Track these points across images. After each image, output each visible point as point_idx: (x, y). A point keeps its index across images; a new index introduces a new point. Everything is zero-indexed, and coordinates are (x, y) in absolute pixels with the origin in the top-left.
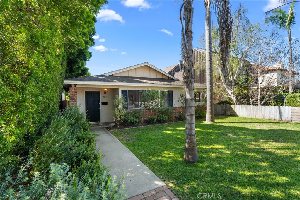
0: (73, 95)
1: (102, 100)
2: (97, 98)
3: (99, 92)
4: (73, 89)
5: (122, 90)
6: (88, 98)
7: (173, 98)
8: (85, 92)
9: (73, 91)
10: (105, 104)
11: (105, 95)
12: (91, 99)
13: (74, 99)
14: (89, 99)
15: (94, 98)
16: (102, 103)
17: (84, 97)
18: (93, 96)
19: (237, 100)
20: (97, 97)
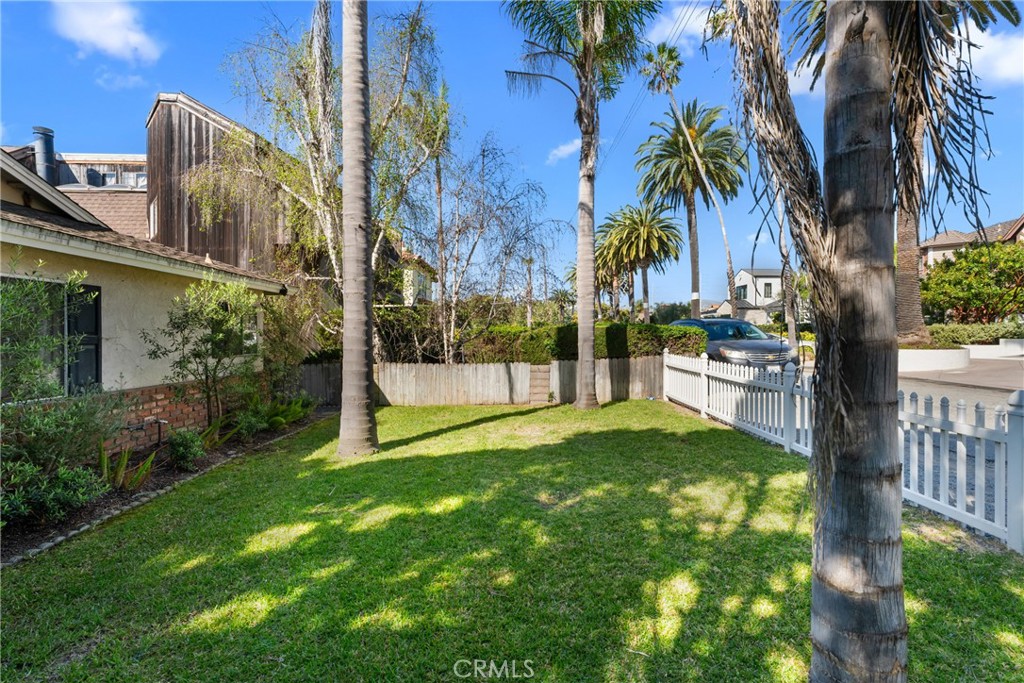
7: (104, 334)
19: (383, 347)
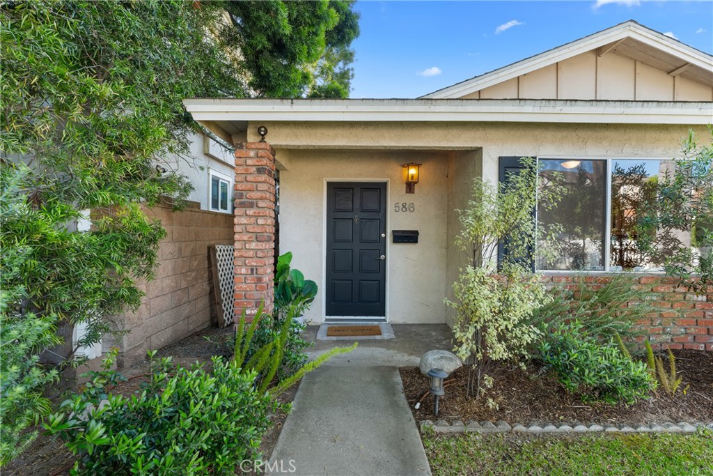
0: (249, 186)
1: (396, 221)
2: (373, 211)
3: (384, 185)
4: (252, 154)
5: (500, 159)
6: (340, 211)
8: (329, 184)
9: (249, 162)
10: (408, 237)
11: (409, 199)
12: (349, 215)
13: (251, 205)
14: (341, 215)
15: (363, 211)
16: (394, 232)
17: (321, 204)
18: (357, 203)
20: (375, 207)
